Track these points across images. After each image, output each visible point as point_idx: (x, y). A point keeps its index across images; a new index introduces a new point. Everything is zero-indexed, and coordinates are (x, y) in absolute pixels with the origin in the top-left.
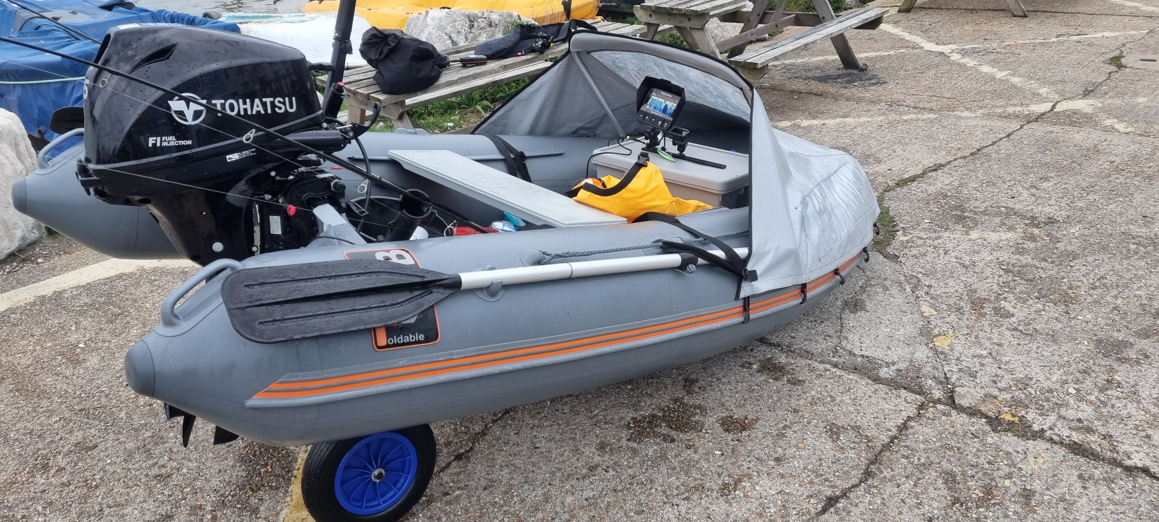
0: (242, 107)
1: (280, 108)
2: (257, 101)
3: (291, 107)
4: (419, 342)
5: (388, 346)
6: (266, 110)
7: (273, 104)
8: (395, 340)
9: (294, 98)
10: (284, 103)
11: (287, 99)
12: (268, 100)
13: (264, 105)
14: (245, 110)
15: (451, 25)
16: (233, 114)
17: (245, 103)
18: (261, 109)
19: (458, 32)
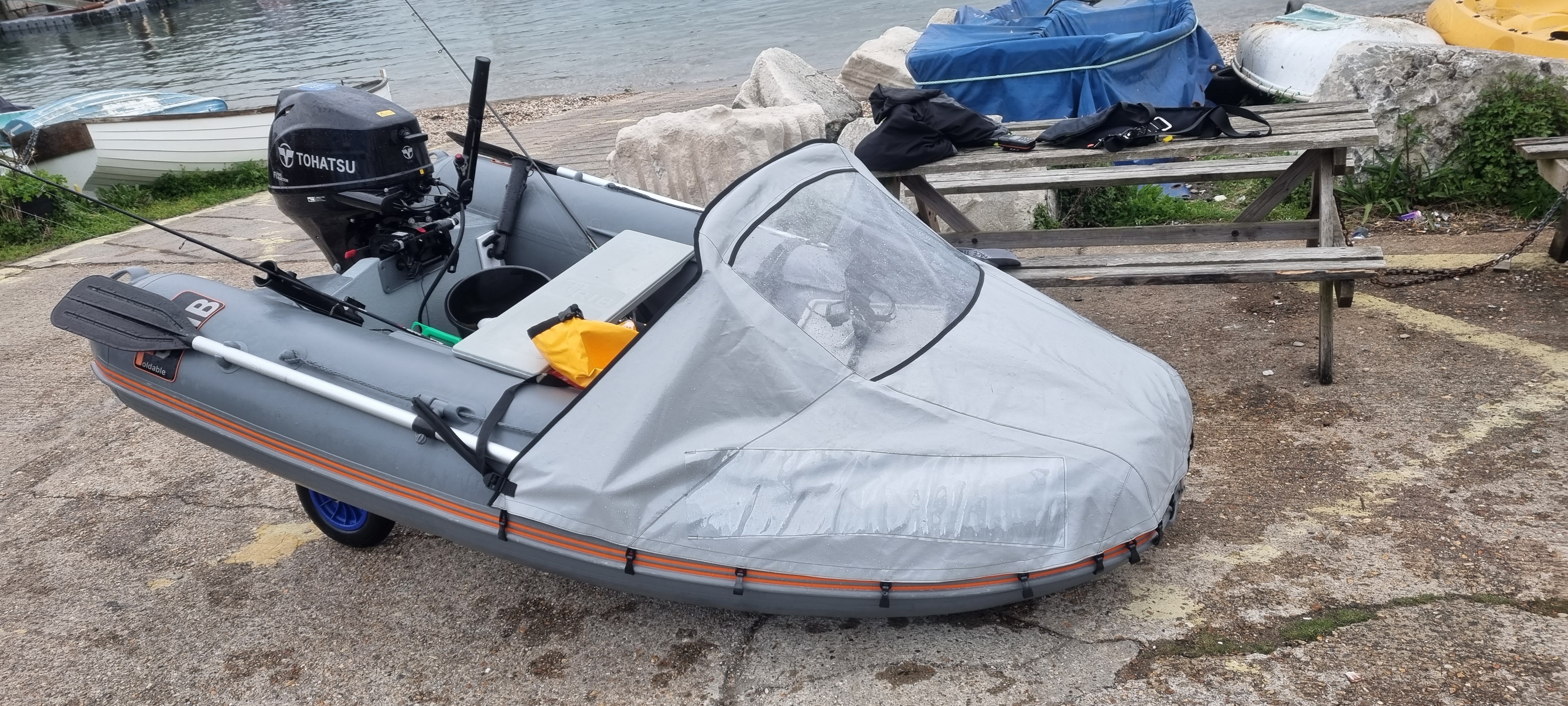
0: (313, 161)
1: (341, 168)
2: (323, 159)
3: (351, 169)
4: (160, 375)
5: (141, 367)
6: (329, 167)
7: (335, 163)
8: (146, 365)
9: (353, 162)
10: (344, 165)
11: (347, 161)
12: (332, 160)
13: (328, 163)
14: (315, 164)
15: (1367, 70)
16: (308, 165)
17: (315, 159)
18: (326, 166)
19: (1375, 82)
